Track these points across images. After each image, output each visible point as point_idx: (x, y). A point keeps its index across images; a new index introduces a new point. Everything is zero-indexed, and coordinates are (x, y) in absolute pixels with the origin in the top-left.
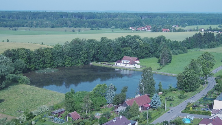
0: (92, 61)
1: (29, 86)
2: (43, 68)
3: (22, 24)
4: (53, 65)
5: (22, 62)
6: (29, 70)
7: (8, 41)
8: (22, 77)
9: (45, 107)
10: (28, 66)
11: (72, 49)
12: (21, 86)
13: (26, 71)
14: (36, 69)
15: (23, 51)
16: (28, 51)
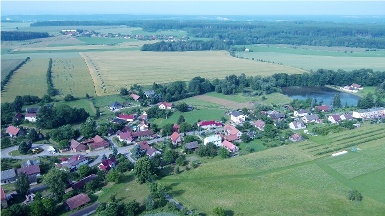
0: (327, 84)
1: (280, 94)
2: (294, 85)
3: (303, 42)
4: (300, 84)
5: (281, 81)
6: (285, 86)
7: (281, 64)
8: (279, 89)
9: (282, 104)
10: (285, 84)
11: (314, 76)
12: (277, 93)
13: (283, 86)
14: (289, 86)
15: (284, 75)
16: (286, 75)
